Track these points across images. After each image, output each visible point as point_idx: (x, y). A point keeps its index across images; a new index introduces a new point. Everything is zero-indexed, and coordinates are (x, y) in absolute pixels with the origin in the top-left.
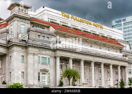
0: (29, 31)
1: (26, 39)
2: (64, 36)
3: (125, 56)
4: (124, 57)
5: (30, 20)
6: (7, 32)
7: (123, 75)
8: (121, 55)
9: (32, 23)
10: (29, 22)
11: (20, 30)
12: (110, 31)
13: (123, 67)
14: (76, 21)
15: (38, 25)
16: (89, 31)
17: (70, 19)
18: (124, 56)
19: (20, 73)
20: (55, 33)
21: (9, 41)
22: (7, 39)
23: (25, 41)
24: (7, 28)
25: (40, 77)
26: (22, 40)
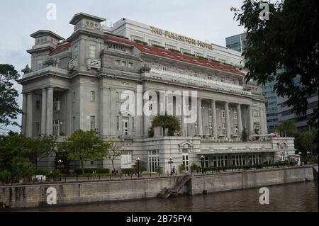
0: (102, 54)
1: (98, 66)
2: (155, 61)
3: (248, 90)
4: (246, 92)
5: (104, 38)
6: (70, 56)
7: (245, 118)
8: (241, 87)
9: (106, 43)
10: (102, 41)
11: (89, 54)
12: (224, 53)
13: (245, 107)
14: (172, 39)
15: (116, 46)
16: (193, 53)
17: (163, 36)
18: (245, 90)
19: (88, 117)
20: (142, 57)
21: (72, 71)
22: (70, 67)
23: (96, 69)
24: (69, 51)
25: (120, 124)
26: (92, 68)
